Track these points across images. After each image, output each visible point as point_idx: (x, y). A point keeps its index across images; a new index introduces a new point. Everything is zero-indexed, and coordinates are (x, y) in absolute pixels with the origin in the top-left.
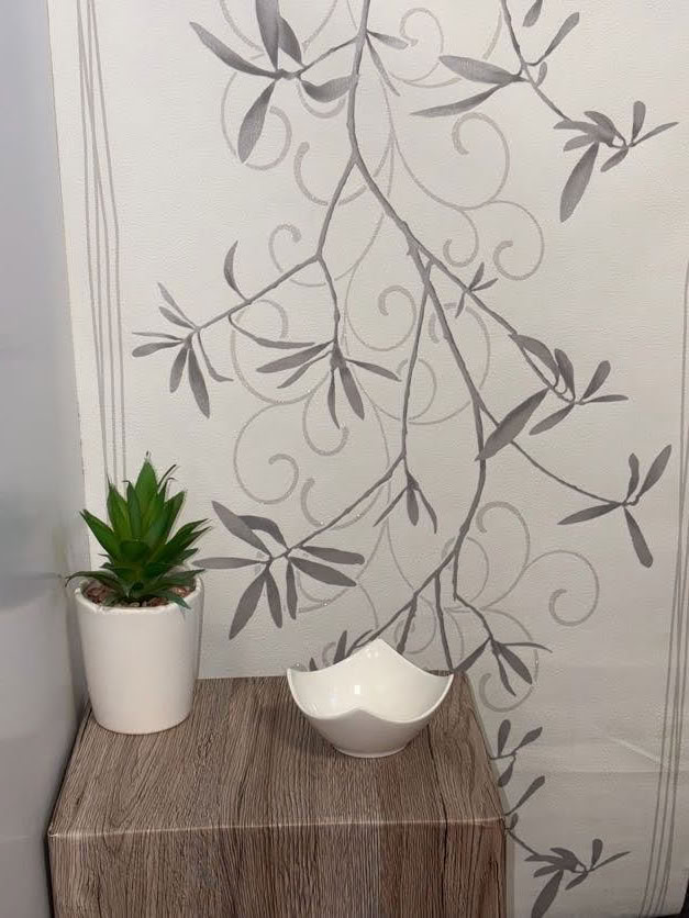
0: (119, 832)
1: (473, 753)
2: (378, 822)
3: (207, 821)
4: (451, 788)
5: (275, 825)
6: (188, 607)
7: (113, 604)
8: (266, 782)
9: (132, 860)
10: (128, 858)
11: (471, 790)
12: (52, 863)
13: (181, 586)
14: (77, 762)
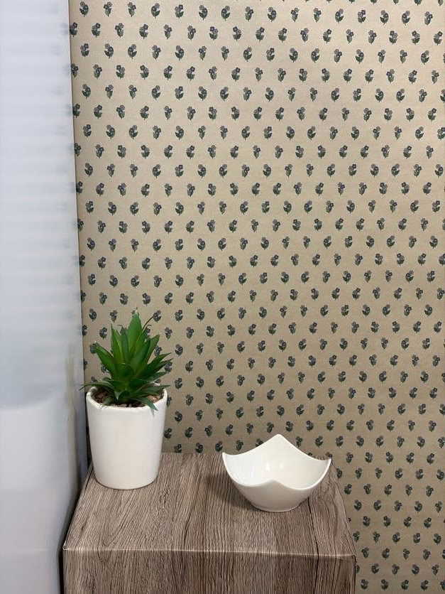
0: (108, 549)
1: (336, 511)
2: (274, 553)
3: (165, 546)
4: (321, 533)
5: (208, 551)
6: (156, 410)
7: (110, 404)
8: (203, 522)
9: (116, 568)
10: (113, 566)
12: (64, 568)
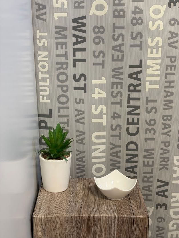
2: (117, 216)
3: (73, 214)
4: (135, 208)
5: (90, 216)
6: (67, 161)
7: (49, 159)
8: (87, 204)
9: (54, 223)
11: (140, 208)
12: (33, 224)
13: (66, 155)
14: (39, 198)
